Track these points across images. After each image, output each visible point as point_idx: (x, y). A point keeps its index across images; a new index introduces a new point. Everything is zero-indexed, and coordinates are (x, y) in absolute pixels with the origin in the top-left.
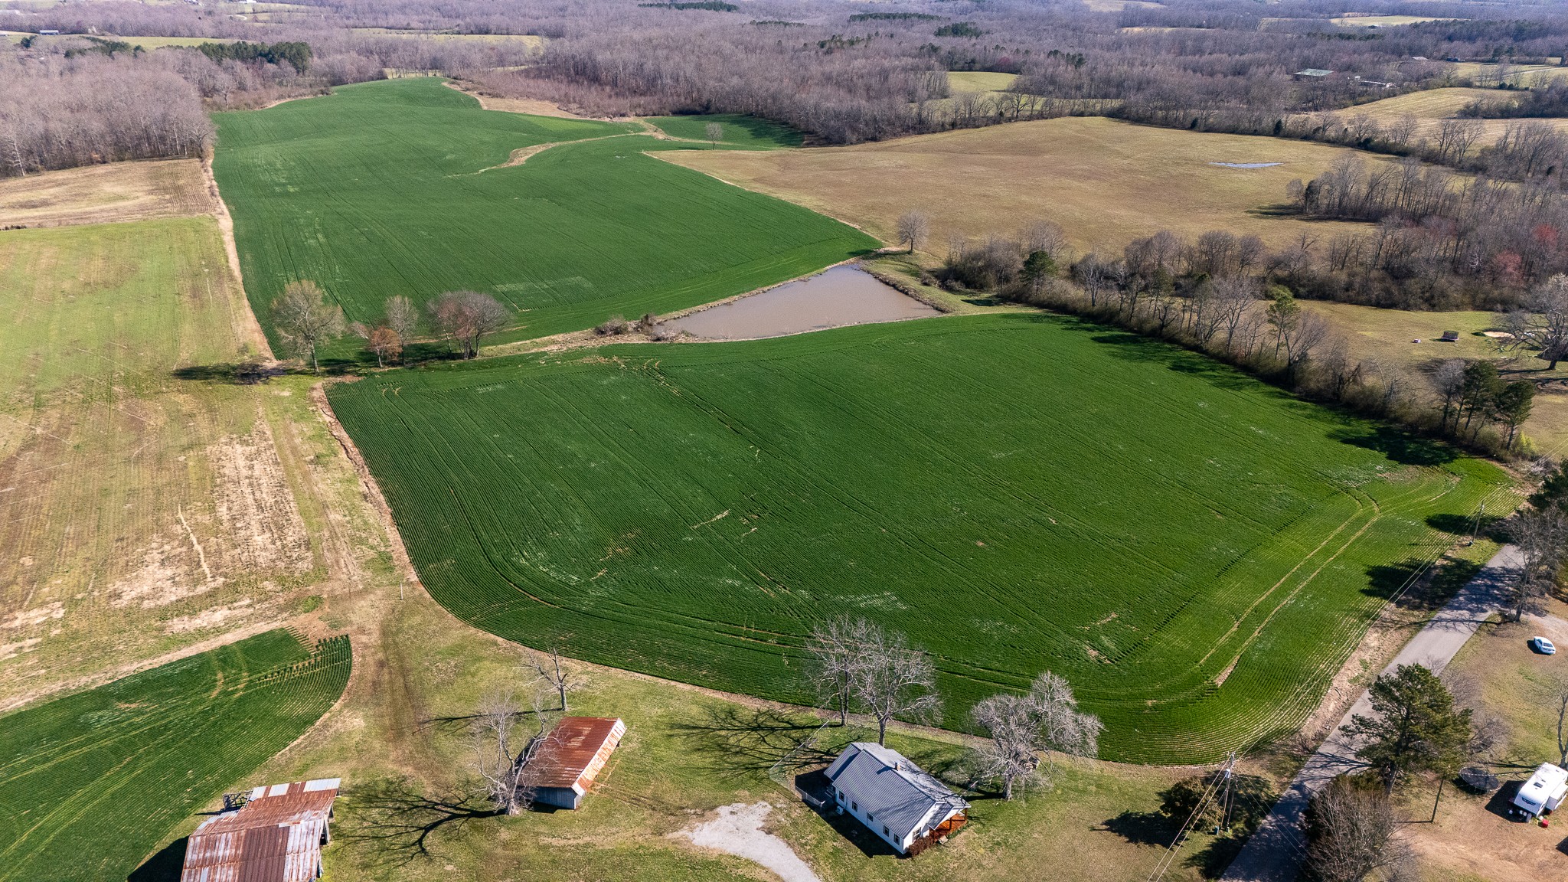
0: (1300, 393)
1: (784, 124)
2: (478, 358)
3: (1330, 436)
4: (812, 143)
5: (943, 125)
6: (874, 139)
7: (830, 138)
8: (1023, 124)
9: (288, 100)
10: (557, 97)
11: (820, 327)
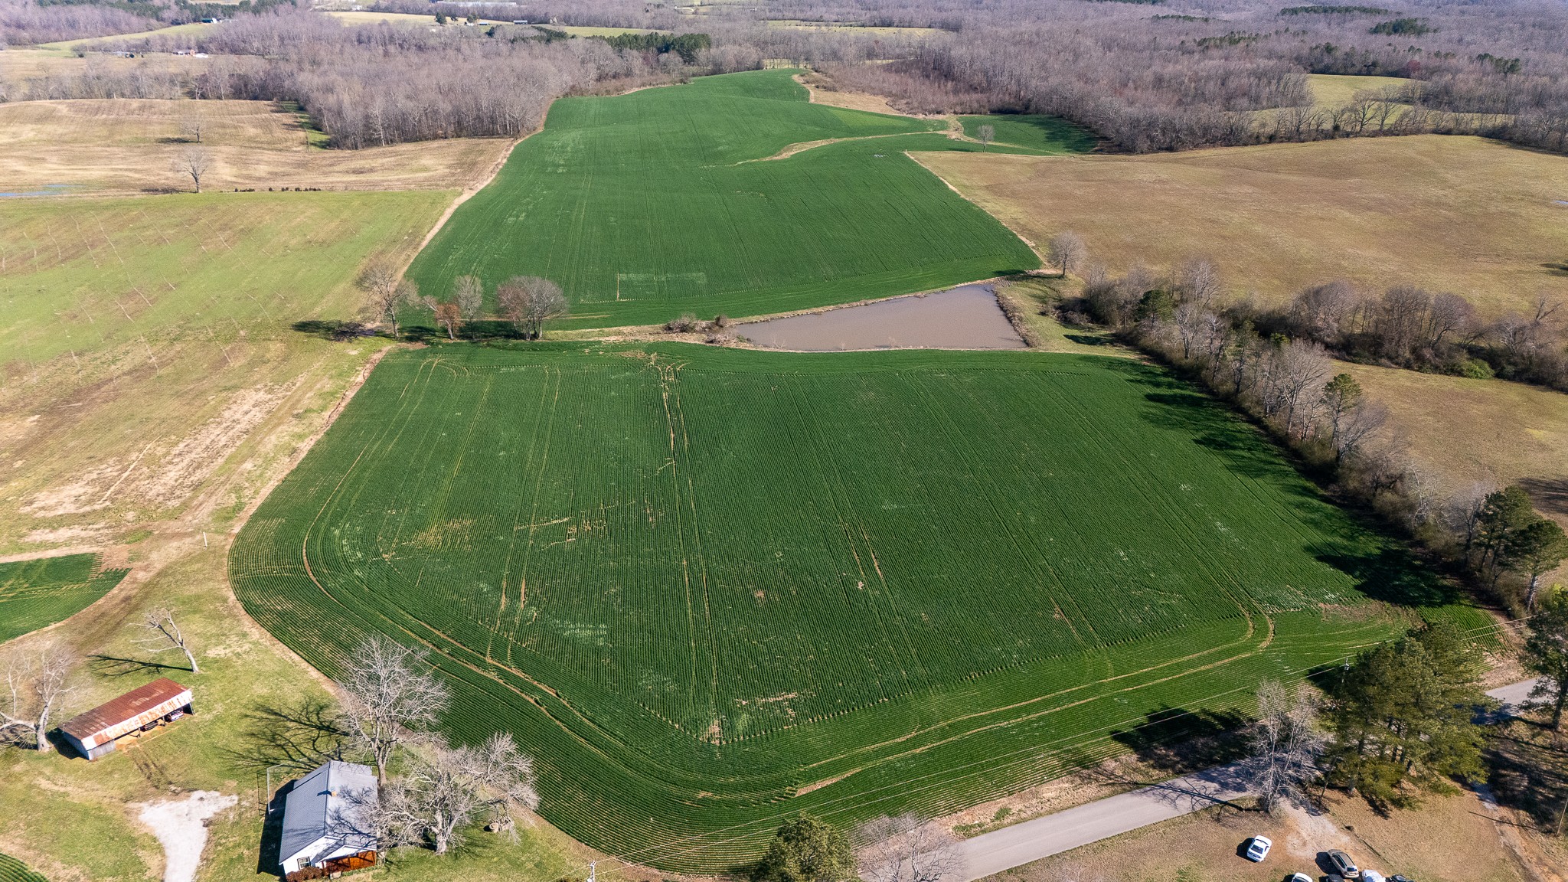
0: (1335, 492)
1: (1086, 127)
2: (538, 341)
3: (1308, 549)
4: (1101, 150)
5: (1258, 137)
6: (1170, 149)
7: (1123, 147)
8: (1364, 139)
9: (648, 87)
10: (894, 92)
11: (881, 347)
